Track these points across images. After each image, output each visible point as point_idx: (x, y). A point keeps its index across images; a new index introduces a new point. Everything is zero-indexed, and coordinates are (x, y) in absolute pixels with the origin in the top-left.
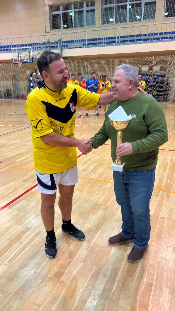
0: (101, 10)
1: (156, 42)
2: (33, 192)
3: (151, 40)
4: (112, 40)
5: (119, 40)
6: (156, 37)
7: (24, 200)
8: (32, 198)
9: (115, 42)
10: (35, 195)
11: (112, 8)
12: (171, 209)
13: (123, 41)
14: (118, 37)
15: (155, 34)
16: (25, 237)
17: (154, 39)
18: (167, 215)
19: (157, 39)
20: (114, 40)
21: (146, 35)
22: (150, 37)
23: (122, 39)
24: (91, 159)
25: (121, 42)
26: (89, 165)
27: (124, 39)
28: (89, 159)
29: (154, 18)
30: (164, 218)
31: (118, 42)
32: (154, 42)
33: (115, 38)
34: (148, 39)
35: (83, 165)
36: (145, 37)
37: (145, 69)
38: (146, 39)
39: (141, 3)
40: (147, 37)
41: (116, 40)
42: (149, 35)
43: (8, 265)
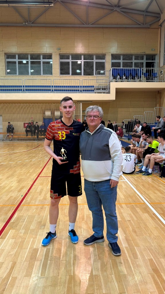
0: (5, 63)
1: (56, 93)
2: (13, 223)
3: (52, 90)
4: (18, 88)
5: (25, 88)
6: (56, 88)
7: (11, 230)
8: (17, 226)
9: (21, 90)
10: (18, 224)
11: (15, 63)
12: (129, 214)
13: (28, 90)
14: (24, 86)
15: (55, 86)
16: (39, 255)
17: (55, 90)
18: (130, 218)
19: (57, 90)
20: (20, 88)
21: (48, 86)
22: (51, 88)
23: (27, 88)
24: (43, 189)
25: (26, 90)
26: (45, 195)
27: (29, 88)
28: (41, 189)
29: (52, 74)
30: (130, 220)
31: (24, 90)
32: (55, 93)
33: (21, 86)
34: (50, 90)
35: (40, 195)
36: (47, 88)
37: (48, 113)
38: (48, 90)
39: (40, 62)
40: (49, 88)
41: (22, 88)
42: (50, 86)
43: (43, 278)
